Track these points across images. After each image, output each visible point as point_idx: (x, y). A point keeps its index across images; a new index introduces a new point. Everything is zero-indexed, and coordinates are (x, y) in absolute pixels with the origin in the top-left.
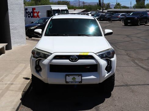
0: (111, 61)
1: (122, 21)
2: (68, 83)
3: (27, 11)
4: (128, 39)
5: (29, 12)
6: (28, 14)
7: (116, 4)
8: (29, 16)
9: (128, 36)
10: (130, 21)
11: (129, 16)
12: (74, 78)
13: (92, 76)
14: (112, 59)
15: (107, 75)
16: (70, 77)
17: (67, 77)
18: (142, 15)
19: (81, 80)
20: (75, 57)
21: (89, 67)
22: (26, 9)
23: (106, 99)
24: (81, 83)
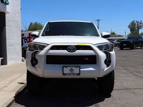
0: (110, 54)
1: (118, 46)
2: (65, 75)
3: (24, 36)
4: (124, 59)
5: (25, 37)
6: (25, 40)
7: (111, 33)
8: (25, 41)
9: (124, 57)
10: (125, 45)
11: (124, 40)
12: (71, 70)
13: (91, 68)
14: (111, 52)
15: (106, 69)
16: (68, 68)
17: (64, 68)
18: (137, 39)
19: (79, 72)
20: (73, 47)
21: (87, 59)
22: (23, 35)
23: (106, 99)
24: (79, 75)
